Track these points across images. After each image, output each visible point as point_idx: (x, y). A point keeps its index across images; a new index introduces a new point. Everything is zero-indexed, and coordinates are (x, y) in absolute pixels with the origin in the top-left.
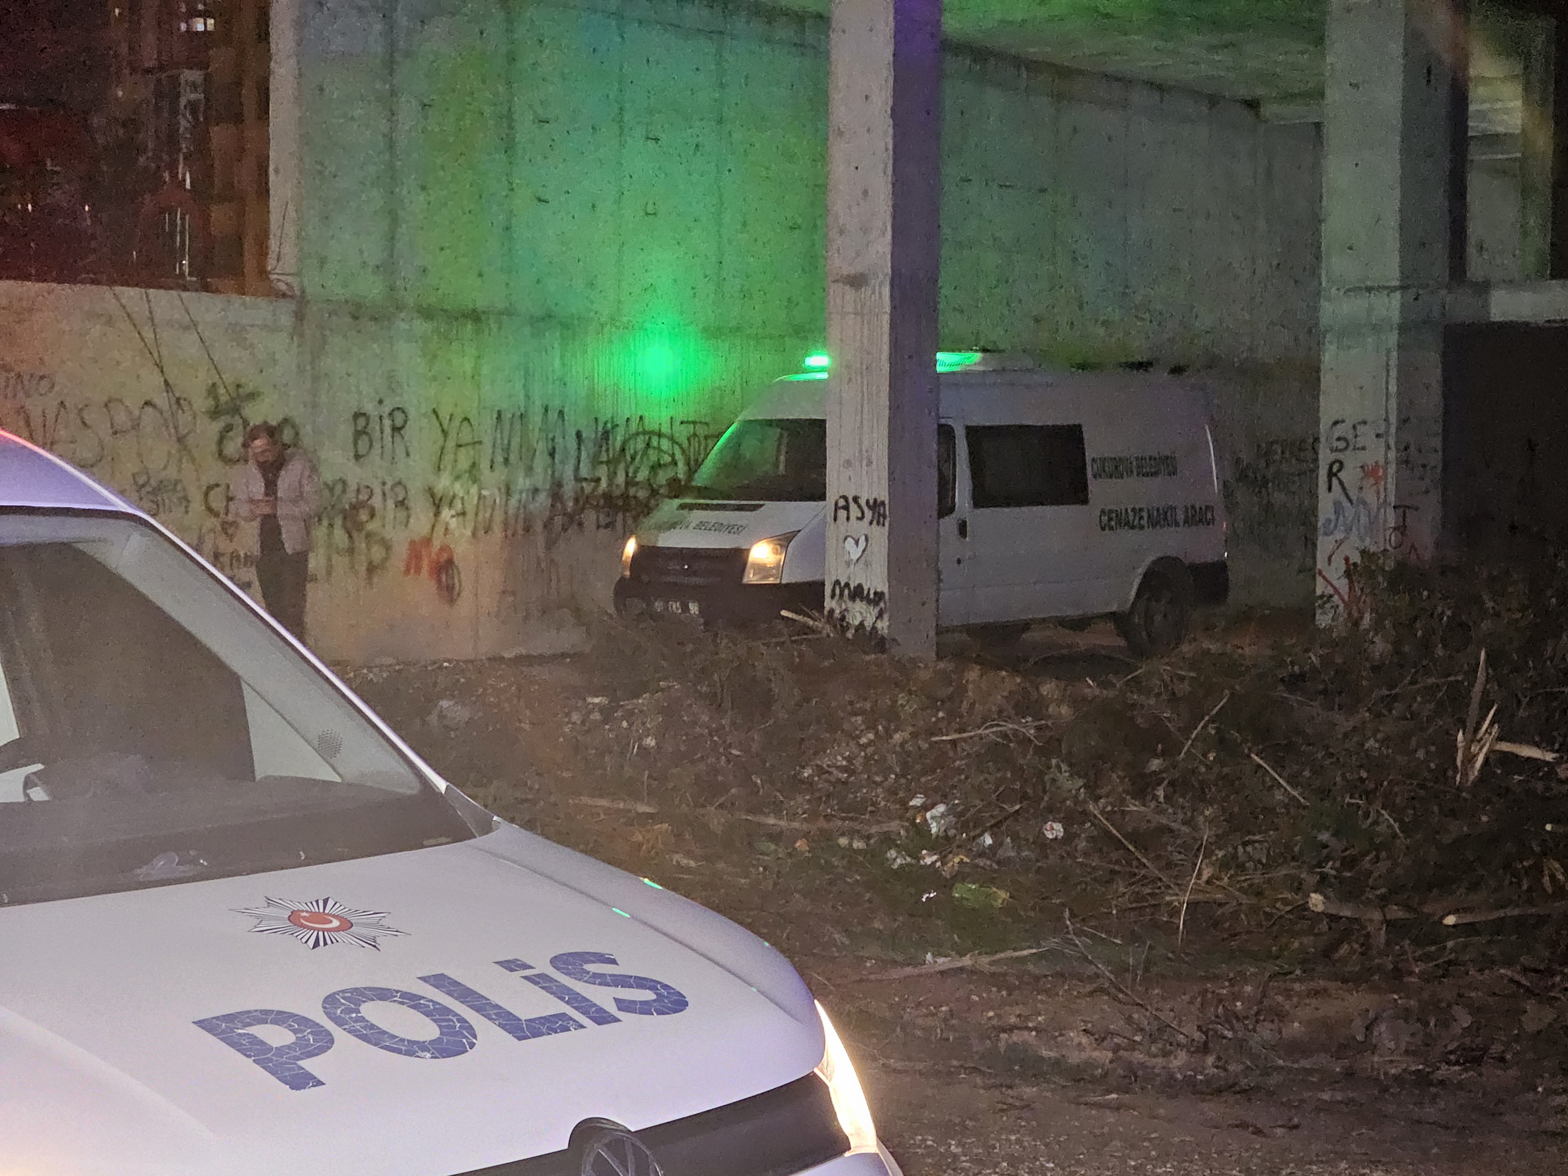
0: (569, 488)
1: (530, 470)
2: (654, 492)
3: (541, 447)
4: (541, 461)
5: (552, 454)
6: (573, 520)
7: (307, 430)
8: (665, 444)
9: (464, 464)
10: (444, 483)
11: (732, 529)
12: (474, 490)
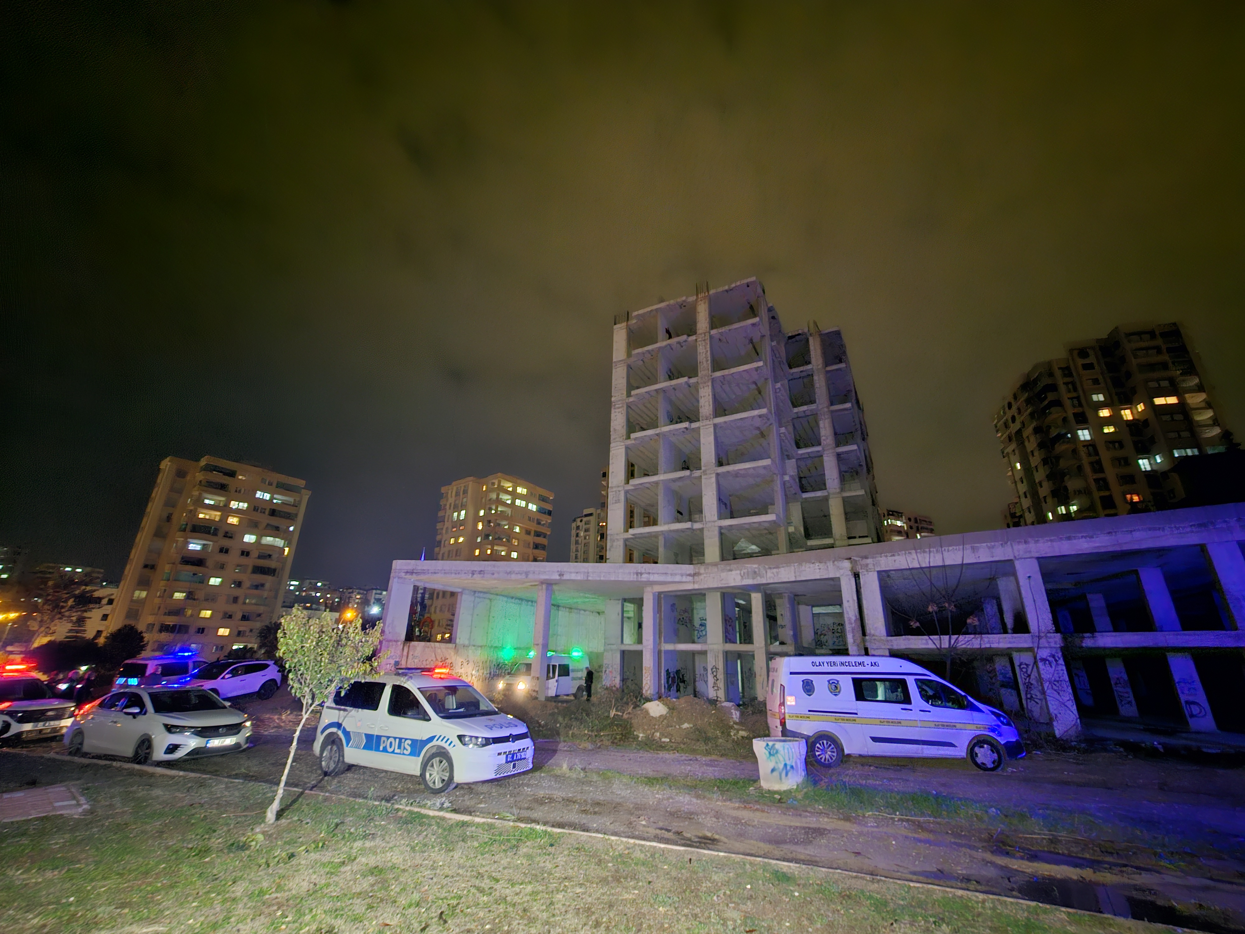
4: (488, 669)
9: (477, 669)
12: (478, 674)
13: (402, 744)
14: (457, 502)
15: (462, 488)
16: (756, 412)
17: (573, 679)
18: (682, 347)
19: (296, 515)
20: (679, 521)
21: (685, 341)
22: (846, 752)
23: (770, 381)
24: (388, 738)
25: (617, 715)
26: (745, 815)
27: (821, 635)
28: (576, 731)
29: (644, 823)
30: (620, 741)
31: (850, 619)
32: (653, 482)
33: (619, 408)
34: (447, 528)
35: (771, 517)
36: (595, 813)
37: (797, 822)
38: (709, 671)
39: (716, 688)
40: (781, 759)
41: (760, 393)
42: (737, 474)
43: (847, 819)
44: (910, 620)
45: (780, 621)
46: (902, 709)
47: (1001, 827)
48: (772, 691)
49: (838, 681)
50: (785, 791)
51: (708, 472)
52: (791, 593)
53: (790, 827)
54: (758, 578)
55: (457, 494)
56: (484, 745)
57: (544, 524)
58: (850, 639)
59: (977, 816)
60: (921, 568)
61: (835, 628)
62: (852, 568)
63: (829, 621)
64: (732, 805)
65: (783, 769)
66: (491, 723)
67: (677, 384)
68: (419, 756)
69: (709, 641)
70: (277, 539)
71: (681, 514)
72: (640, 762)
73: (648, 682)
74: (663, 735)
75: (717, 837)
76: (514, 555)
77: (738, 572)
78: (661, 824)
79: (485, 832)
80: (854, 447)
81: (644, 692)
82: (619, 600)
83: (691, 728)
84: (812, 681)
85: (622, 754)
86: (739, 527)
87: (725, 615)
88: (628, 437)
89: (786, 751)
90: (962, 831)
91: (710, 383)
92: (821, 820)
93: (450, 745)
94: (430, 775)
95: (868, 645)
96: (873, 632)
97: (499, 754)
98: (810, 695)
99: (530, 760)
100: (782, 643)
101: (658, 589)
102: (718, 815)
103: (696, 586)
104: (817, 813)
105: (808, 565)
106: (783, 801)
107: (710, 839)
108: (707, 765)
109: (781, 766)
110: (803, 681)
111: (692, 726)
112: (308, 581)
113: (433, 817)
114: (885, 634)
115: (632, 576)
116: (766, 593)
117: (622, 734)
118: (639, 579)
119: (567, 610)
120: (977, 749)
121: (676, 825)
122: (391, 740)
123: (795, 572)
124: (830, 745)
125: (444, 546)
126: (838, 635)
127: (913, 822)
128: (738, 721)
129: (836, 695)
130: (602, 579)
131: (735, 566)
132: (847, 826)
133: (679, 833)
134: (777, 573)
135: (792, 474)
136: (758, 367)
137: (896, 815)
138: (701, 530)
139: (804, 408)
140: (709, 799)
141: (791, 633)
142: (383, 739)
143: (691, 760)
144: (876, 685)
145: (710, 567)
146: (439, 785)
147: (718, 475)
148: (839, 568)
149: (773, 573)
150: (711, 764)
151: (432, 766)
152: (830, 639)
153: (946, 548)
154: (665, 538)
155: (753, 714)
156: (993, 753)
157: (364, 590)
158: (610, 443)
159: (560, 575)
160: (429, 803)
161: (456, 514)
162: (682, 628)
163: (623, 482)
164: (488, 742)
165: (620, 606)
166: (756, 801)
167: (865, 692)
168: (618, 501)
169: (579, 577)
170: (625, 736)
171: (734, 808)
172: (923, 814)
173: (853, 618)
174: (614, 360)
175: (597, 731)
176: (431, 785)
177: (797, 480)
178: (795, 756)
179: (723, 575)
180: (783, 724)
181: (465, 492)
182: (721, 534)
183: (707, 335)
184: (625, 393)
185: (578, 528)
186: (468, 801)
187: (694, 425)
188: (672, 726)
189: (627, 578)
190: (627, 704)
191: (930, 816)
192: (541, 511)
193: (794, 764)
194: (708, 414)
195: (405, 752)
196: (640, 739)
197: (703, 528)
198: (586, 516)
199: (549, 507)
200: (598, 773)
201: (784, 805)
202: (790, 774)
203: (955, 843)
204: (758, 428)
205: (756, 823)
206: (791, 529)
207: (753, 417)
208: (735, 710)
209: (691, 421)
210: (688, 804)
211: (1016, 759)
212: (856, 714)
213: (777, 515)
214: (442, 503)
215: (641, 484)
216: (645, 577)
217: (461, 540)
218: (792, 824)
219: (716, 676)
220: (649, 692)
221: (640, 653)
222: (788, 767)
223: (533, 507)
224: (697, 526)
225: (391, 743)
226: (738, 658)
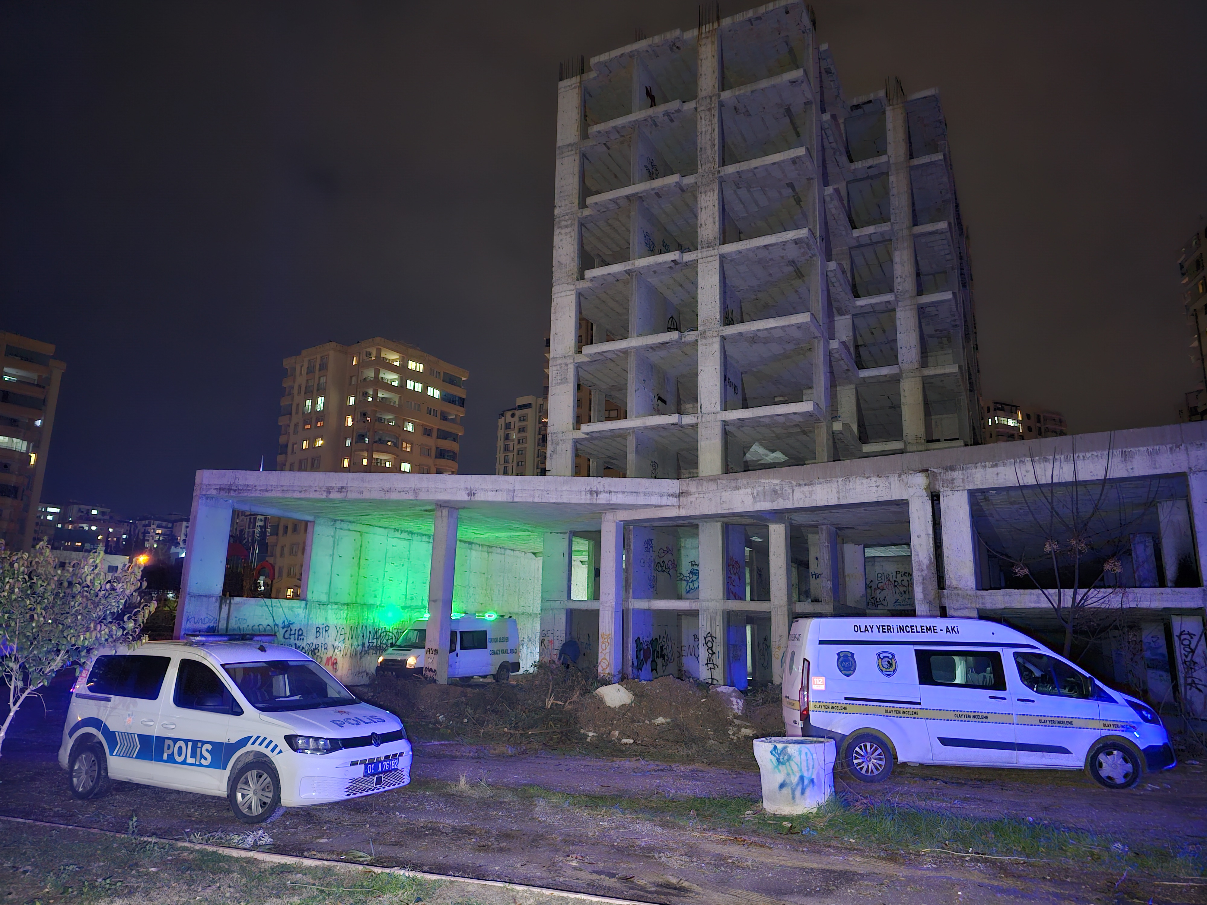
0: (367, 644)
1: (358, 640)
2: (387, 646)
3: (361, 635)
4: (360, 638)
5: (363, 636)
6: (367, 652)
7: (304, 632)
8: (390, 634)
9: (342, 639)
10: (336, 644)
11: (404, 655)
12: (344, 645)
13: (199, 750)
14: (311, 383)
15: (318, 362)
16: (790, 235)
17: (493, 653)
18: (672, 121)
19: (44, 402)
20: (660, 413)
21: (678, 111)
22: (901, 759)
23: (816, 183)
24: (175, 740)
25: (557, 704)
26: (734, 851)
27: (875, 589)
28: (490, 728)
29: (574, 864)
30: (558, 743)
31: (920, 563)
32: (620, 351)
33: (567, 227)
34: (296, 425)
35: (805, 407)
36: (501, 850)
37: (813, 863)
38: (702, 641)
39: (710, 666)
40: (795, 768)
41: (798, 201)
42: (754, 338)
43: (892, 858)
44: (1013, 565)
45: (813, 568)
46: (990, 697)
47: (1127, 871)
48: (791, 669)
49: (893, 655)
50: (799, 816)
51: (709, 334)
52: (832, 524)
53: (803, 869)
54: (780, 500)
55: (310, 371)
56: (329, 751)
57: (453, 421)
58: (918, 593)
59: (1092, 855)
60: (1039, 486)
61: (899, 578)
62: (929, 484)
63: (890, 568)
64: (714, 837)
65: (797, 785)
66: (341, 717)
67: (662, 188)
68: (225, 768)
69: (702, 596)
70: (15, 440)
71: (664, 402)
72: (584, 773)
73: (607, 655)
74: (623, 734)
75: (686, 884)
76: (406, 467)
77: (749, 491)
78: (601, 866)
79: (317, 882)
80: (948, 296)
81: (600, 670)
82: (565, 533)
83: (668, 723)
84: (853, 654)
85: (557, 762)
86: (756, 422)
87: (728, 558)
88: (582, 277)
89: (803, 756)
90: (1067, 877)
91: (716, 187)
92: (851, 859)
93: (273, 751)
94: (243, 796)
95: (947, 603)
96: (954, 583)
97: (354, 763)
98: (848, 676)
99: (406, 772)
100: (816, 600)
101: (624, 516)
102: (692, 852)
103: (683, 513)
104: (846, 849)
105: (859, 481)
106: (796, 830)
107: (675, 888)
108: (685, 777)
109: (795, 779)
110: (838, 654)
111: (669, 720)
112: (76, 507)
113: (237, 860)
114: (974, 586)
115: (583, 497)
116: (791, 525)
117: (562, 732)
118: (595, 502)
119: (485, 549)
120: (1102, 757)
121: (624, 867)
122: (181, 743)
123: (838, 492)
124: (876, 749)
125: (293, 452)
126: (902, 589)
127: (994, 863)
128: (740, 714)
129: (889, 675)
130: (536, 500)
131: (744, 481)
132: (890, 868)
133: (627, 879)
134: (811, 493)
135: (844, 339)
136: (798, 157)
137: (968, 852)
138: (695, 426)
139: (871, 230)
140: (681, 828)
141: (830, 584)
142: (167, 742)
143: (662, 770)
144: (954, 662)
145: (705, 483)
146: (257, 810)
147: (723, 338)
148: (907, 485)
149: (804, 493)
150: (693, 776)
151: (246, 783)
152: (889, 596)
153: (1081, 455)
154: (637, 439)
155: (764, 703)
156: (1126, 762)
157: (168, 521)
158: (552, 286)
159: (469, 495)
160: (236, 838)
161: (309, 403)
162: (662, 577)
163: (573, 349)
164: (335, 745)
165: (566, 543)
166: (754, 831)
167: (934, 672)
168: (564, 381)
169: (500, 497)
170: (567, 736)
171: (718, 842)
172: (1009, 852)
173: (926, 562)
174: (559, 143)
175: (523, 729)
176: (245, 811)
177: (852, 350)
178: (816, 765)
179: (726, 495)
180: (805, 716)
181: (323, 367)
182: (726, 433)
183: (715, 100)
184: (577, 202)
185: (508, 426)
186: (302, 834)
187: (688, 257)
188: (639, 722)
189: (575, 499)
190: (571, 688)
191: (1020, 854)
192: (446, 398)
193: (814, 777)
194: (711, 237)
195: (203, 762)
196: (588, 740)
197: (697, 424)
198: (521, 407)
199: (460, 392)
200: (514, 790)
201: (795, 837)
202: (808, 792)
203: (1056, 895)
204: (792, 263)
205: (749, 863)
206: (837, 426)
207: (785, 243)
208: (737, 698)
209: (682, 249)
210: (648, 835)
211: (1161, 773)
212: (919, 704)
213: (816, 405)
214: (286, 383)
215: (601, 354)
216: (603, 499)
217: (319, 443)
218: (805, 865)
219: (711, 648)
220: (607, 671)
221: (594, 615)
222: (806, 782)
223: (434, 393)
224: (687, 420)
225: (180, 748)
226: (748, 623)
